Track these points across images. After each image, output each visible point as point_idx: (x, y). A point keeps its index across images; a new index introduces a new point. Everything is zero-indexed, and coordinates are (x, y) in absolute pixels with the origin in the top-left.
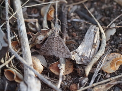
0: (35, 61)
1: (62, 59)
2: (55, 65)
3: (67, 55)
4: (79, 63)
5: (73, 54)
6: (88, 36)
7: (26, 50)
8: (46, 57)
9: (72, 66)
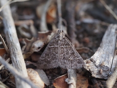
0: (32, 74)
1: (71, 71)
2: (62, 80)
3: (78, 65)
4: (96, 76)
5: (87, 63)
6: (107, 39)
7: (18, 59)
8: (48, 72)
9: (86, 82)
